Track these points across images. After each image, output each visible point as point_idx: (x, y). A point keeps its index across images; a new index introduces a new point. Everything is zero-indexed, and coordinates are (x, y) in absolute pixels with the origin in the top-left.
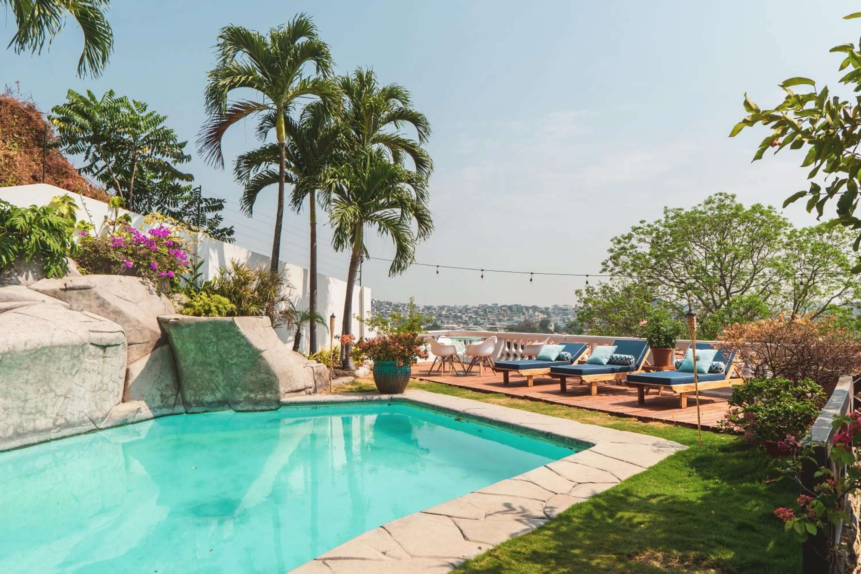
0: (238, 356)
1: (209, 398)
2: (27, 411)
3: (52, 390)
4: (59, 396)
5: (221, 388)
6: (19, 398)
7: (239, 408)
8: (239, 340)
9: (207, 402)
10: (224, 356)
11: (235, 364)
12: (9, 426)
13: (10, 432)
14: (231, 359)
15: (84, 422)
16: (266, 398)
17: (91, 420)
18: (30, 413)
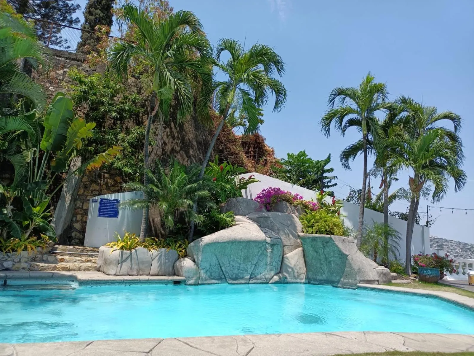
0: (334, 256)
1: (319, 277)
2: (241, 269)
3: (250, 261)
4: (253, 264)
5: (326, 273)
6: (238, 262)
7: (335, 285)
8: (334, 248)
9: (319, 279)
10: (327, 256)
11: (333, 260)
12: (234, 274)
13: (234, 276)
14: (331, 258)
15: (262, 278)
16: (349, 282)
17: (265, 278)
18: (241, 270)
